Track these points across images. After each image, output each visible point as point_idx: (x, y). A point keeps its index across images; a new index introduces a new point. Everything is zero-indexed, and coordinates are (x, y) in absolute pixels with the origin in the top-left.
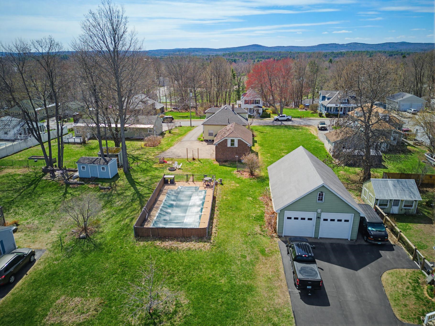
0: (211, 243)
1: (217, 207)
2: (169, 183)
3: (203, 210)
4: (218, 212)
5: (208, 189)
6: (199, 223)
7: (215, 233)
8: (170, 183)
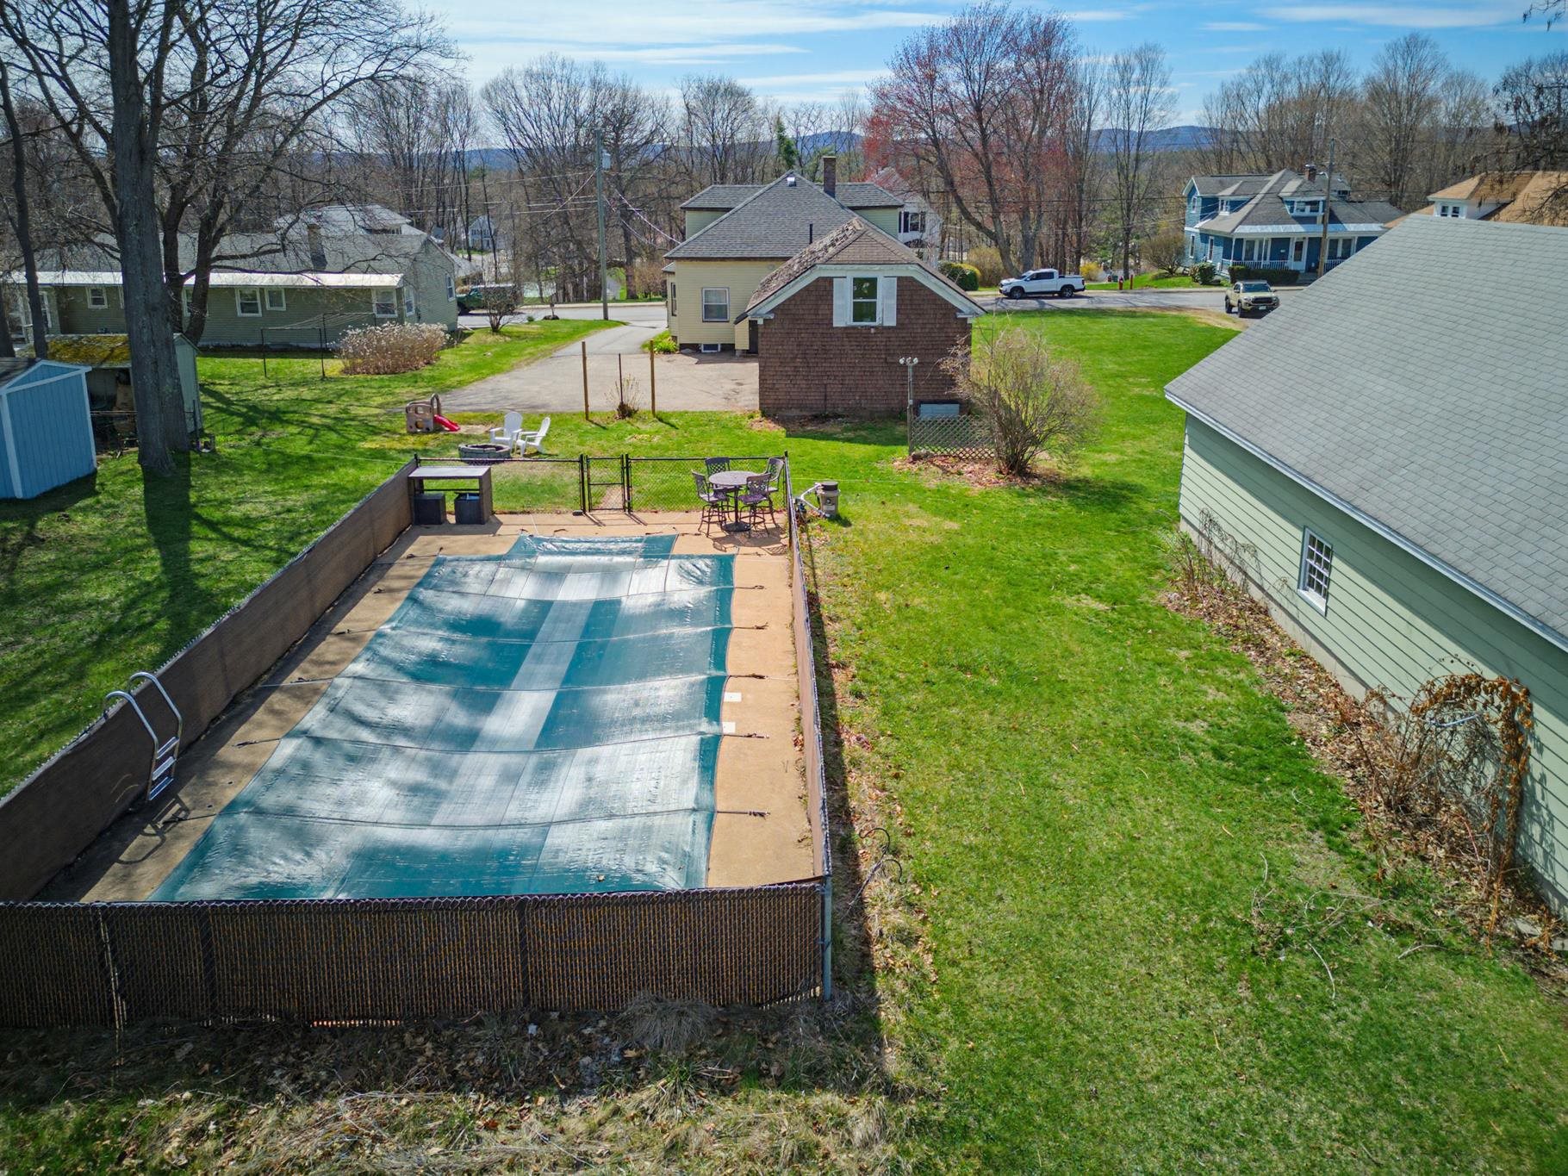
0: (893, 1093)
1: (843, 666)
2: (452, 519)
3: (730, 697)
4: (870, 712)
5: (744, 549)
6: (700, 818)
7: (908, 939)
8: (459, 521)
